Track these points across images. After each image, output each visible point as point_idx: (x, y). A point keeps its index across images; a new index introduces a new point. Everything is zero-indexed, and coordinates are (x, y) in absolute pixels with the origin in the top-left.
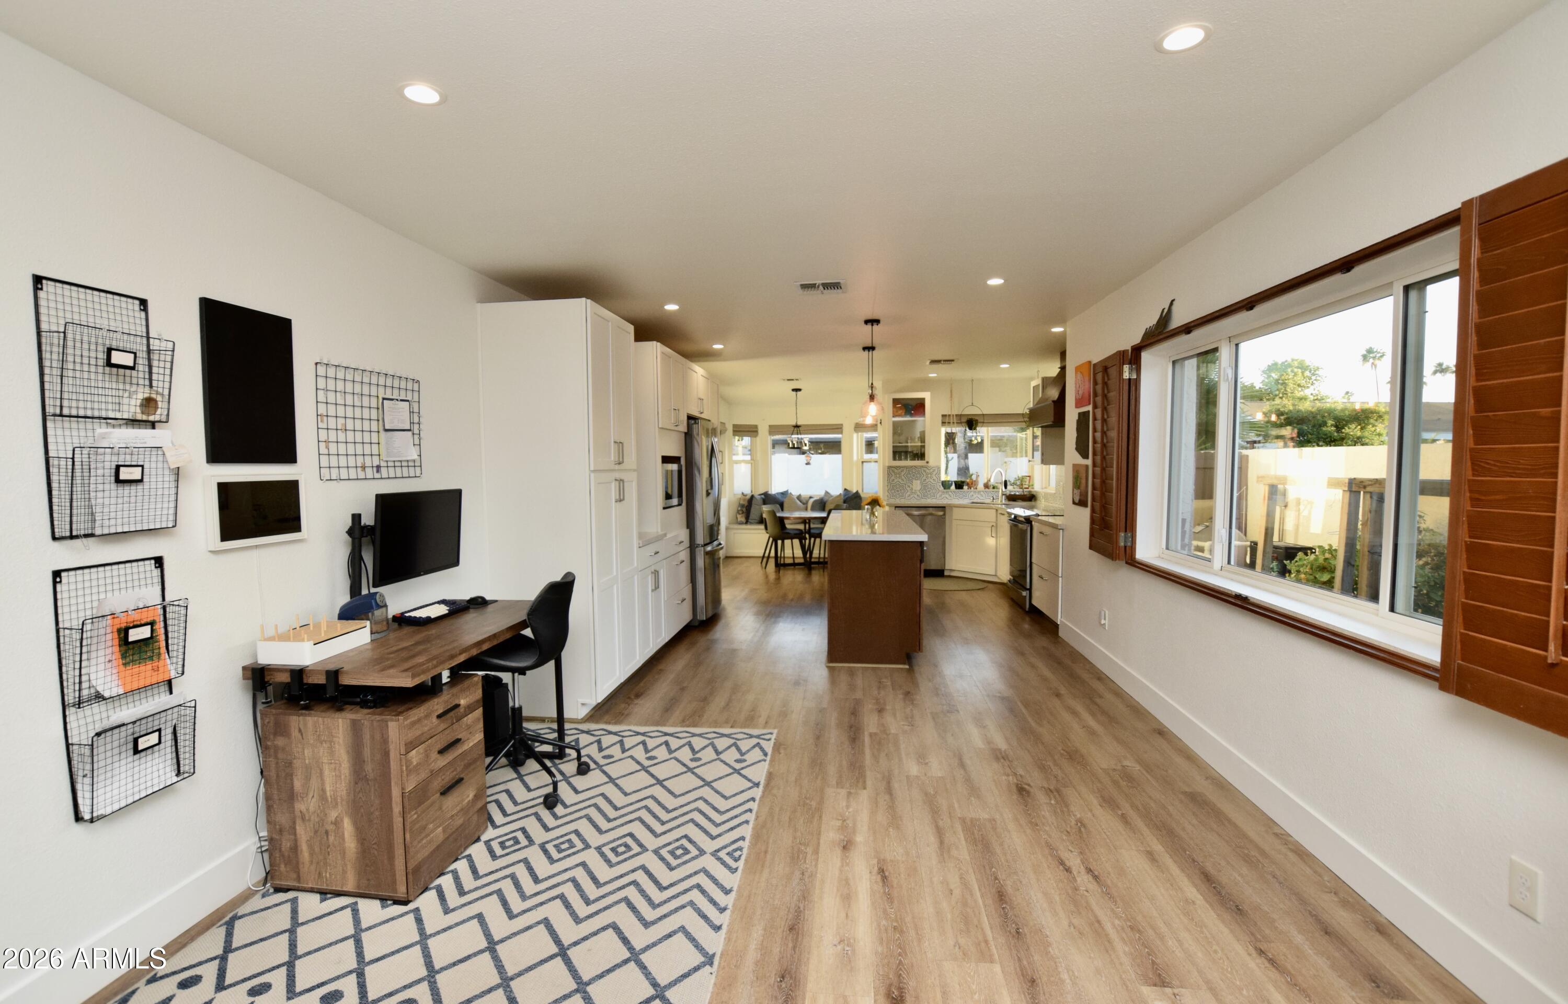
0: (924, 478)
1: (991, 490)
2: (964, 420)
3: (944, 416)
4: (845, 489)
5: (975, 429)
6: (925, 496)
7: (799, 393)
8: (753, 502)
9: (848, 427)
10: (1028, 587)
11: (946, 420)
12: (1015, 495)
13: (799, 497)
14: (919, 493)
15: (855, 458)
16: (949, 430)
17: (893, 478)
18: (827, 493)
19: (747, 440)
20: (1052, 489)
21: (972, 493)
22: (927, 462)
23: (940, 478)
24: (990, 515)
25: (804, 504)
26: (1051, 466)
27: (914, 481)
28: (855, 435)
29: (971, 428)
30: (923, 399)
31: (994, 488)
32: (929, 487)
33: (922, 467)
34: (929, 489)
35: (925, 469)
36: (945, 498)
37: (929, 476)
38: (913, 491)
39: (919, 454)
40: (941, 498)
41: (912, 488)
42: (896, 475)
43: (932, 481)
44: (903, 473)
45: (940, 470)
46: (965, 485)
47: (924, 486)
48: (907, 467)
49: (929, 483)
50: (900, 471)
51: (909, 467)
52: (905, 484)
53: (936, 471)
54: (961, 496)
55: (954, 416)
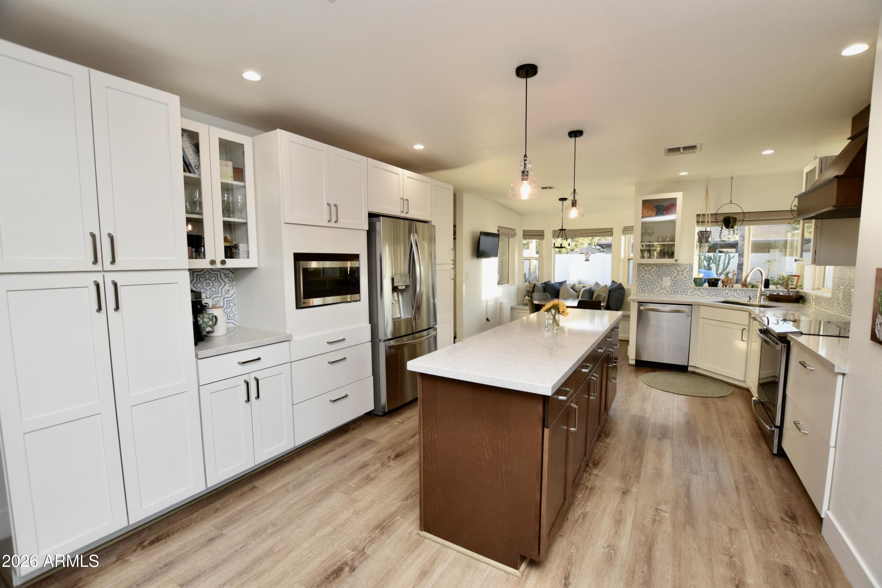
0: (675, 275)
1: (750, 288)
2: (721, 218)
3: (698, 215)
4: (613, 281)
5: (732, 227)
6: (675, 292)
7: (565, 202)
8: (536, 288)
9: (617, 231)
10: (778, 423)
11: (701, 219)
12: (778, 295)
13: (573, 288)
14: (668, 289)
15: (622, 256)
16: (702, 229)
17: (643, 274)
18: (597, 284)
19: (533, 243)
20: (827, 293)
21: (727, 291)
22: (676, 260)
23: (692, 275)
24: (742, 317)
25: (577, 292)
26: (827, 267)
27: (664, 278)
28: (623, 237)
29: (727, 227)
30: (675, 199)
31: (753, 287)
32: (680, 283)
33: (673, 265)
34: (680, 286)
35: (677, 266)
36: (696, 295)
37: (680, 273)
38: (663, 287)
39: (668, 252)
40: (692, 294)
41: (661, 284)
42: (648, 272)
43: (683, 278)
44: (653, 270)
45: (692, 268)
46: (720, 283)
47: (675, 283)
48: (658, 265)
49: (680, 279)
50: (650, 268)
51: (661, 265)
52: (655, 280)
53: (688, 269)
54: (714, 293)
55: (709, 215)
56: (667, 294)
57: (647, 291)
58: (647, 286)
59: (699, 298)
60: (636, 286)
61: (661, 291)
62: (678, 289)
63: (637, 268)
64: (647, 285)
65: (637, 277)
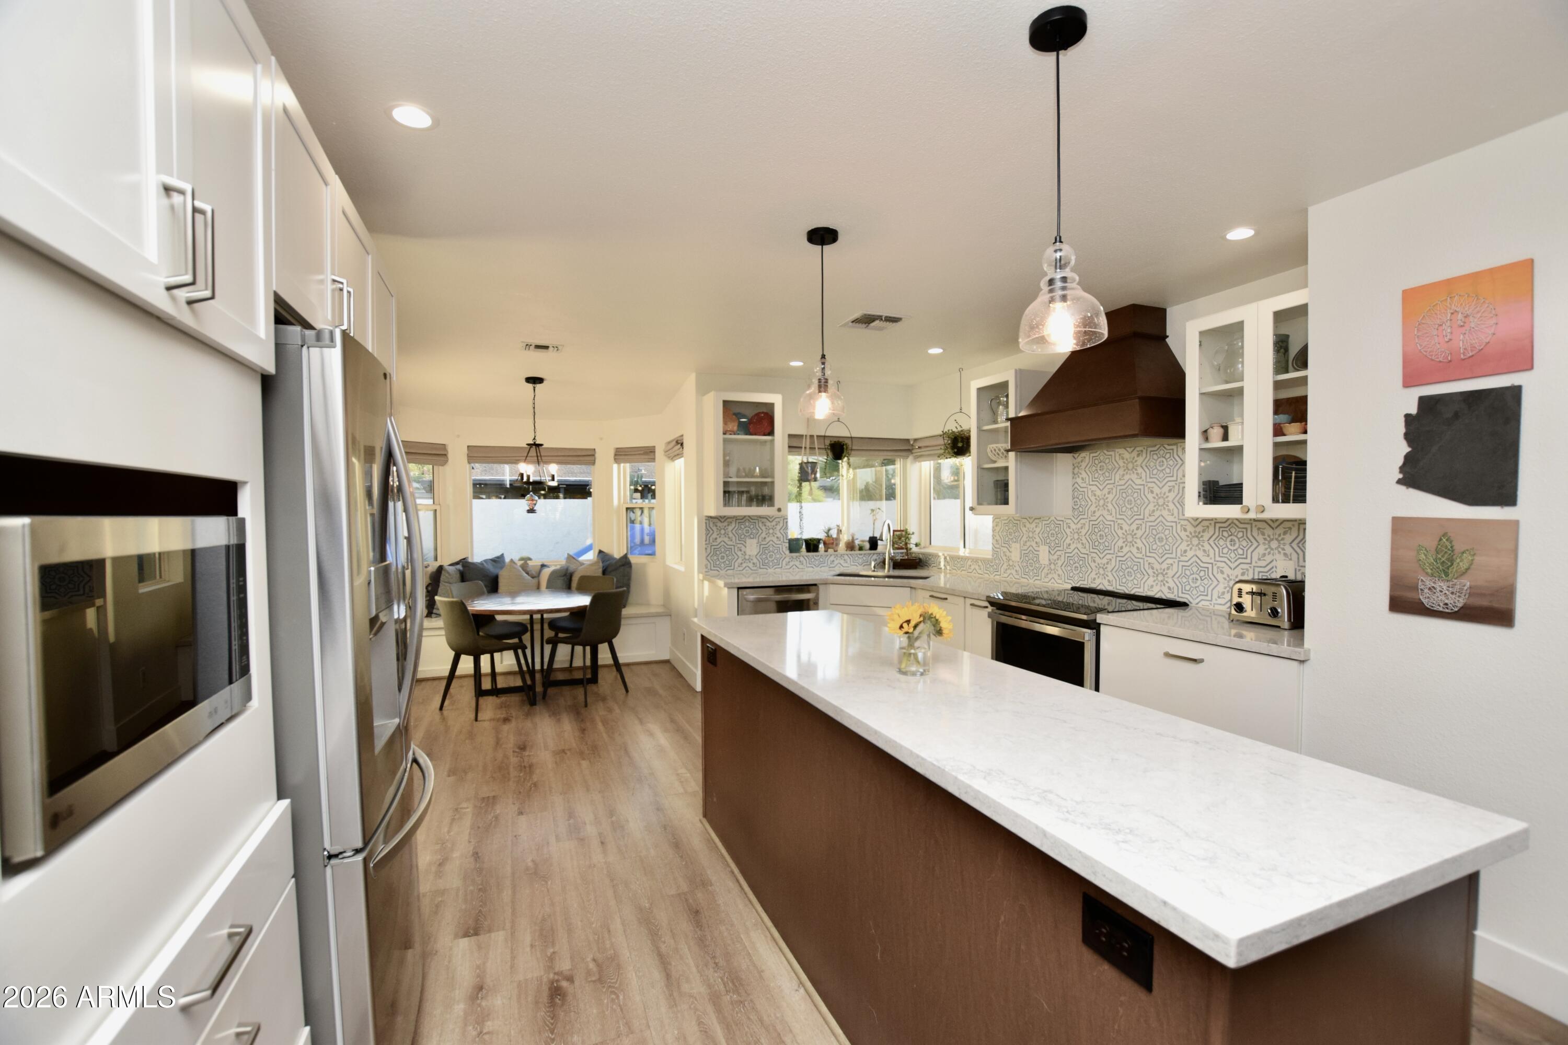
0: (764, 535)
1: (858, 551)
2: (828, 444)
3: (792, 436)
4: (600, 552)
5: (841, 459)
6: (765, 566)
7: (538, 386)
8: (443, 578)
9: (604, 455)
11: (801, 443)
14: (755, 561)
15: (615, 502)
16: (804, 459)
17: (714, 536)
18: (571, 559)
21: (832, 558)
22: (779, 510)
23: (786, 533)
25: (533, 577)
27: (748, 541)
28: (615, 466)
29: (834, 458)
30: (771, 406)
31: (861, 548)
32: (771, 549)
33: (760, 518)
34: (771, 553)
35: (764, 520)
36: (794, 567)
37: (771, 531)
38: (747, 557)
39: (757, 496)
40: (788, 567)
41: (745, 552)
42: (723, 532)
43: (775, 539)
44: (730, 528)
45: (787, 522)
46: (821, 546)
47: (764, 549)
48: (738, 518)
49: (771, 542)
50: (726, 524)
51: (741, 518)
52: (734, 546)
53: (781, 524)
54: (817, 562)
55: (808, 437)
56: (753, 568)
57: (723, 565)
58: (723, 558)
59: (799, 572)
60: (705, 558)
61: (744, 565)
62: (769, 559)
63: (704, 524)
64: (723, 554)
65: (706, 541)
